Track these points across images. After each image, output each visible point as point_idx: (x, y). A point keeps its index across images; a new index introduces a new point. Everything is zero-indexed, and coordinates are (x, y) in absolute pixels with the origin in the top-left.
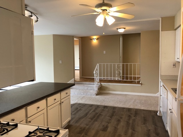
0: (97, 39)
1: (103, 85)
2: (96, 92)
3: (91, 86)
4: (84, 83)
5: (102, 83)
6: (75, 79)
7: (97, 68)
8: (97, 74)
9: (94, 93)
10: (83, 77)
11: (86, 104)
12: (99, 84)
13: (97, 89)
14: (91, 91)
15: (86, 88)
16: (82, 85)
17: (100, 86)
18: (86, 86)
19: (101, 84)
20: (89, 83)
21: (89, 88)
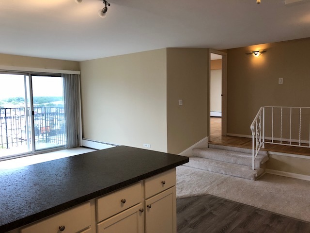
0: (263, 52)
1: (274, 157)
2: (255, 172)
3: (244, 158)
4: (229, 148)
5: (271, 153)
6: (209, 138)
7: (260, 117)
8: (259, 131)
9: (250, 175)
10: (228, 134)
11: (226, 201)
12: (264, 153)
13: (258, 165)
14: (243, 169)
15: (232, 160)
16: (224, 153)
17: (265, 158)
18: (232, 154)
19: (269, 155)
20: (239, 149)
21: (240, 161)
